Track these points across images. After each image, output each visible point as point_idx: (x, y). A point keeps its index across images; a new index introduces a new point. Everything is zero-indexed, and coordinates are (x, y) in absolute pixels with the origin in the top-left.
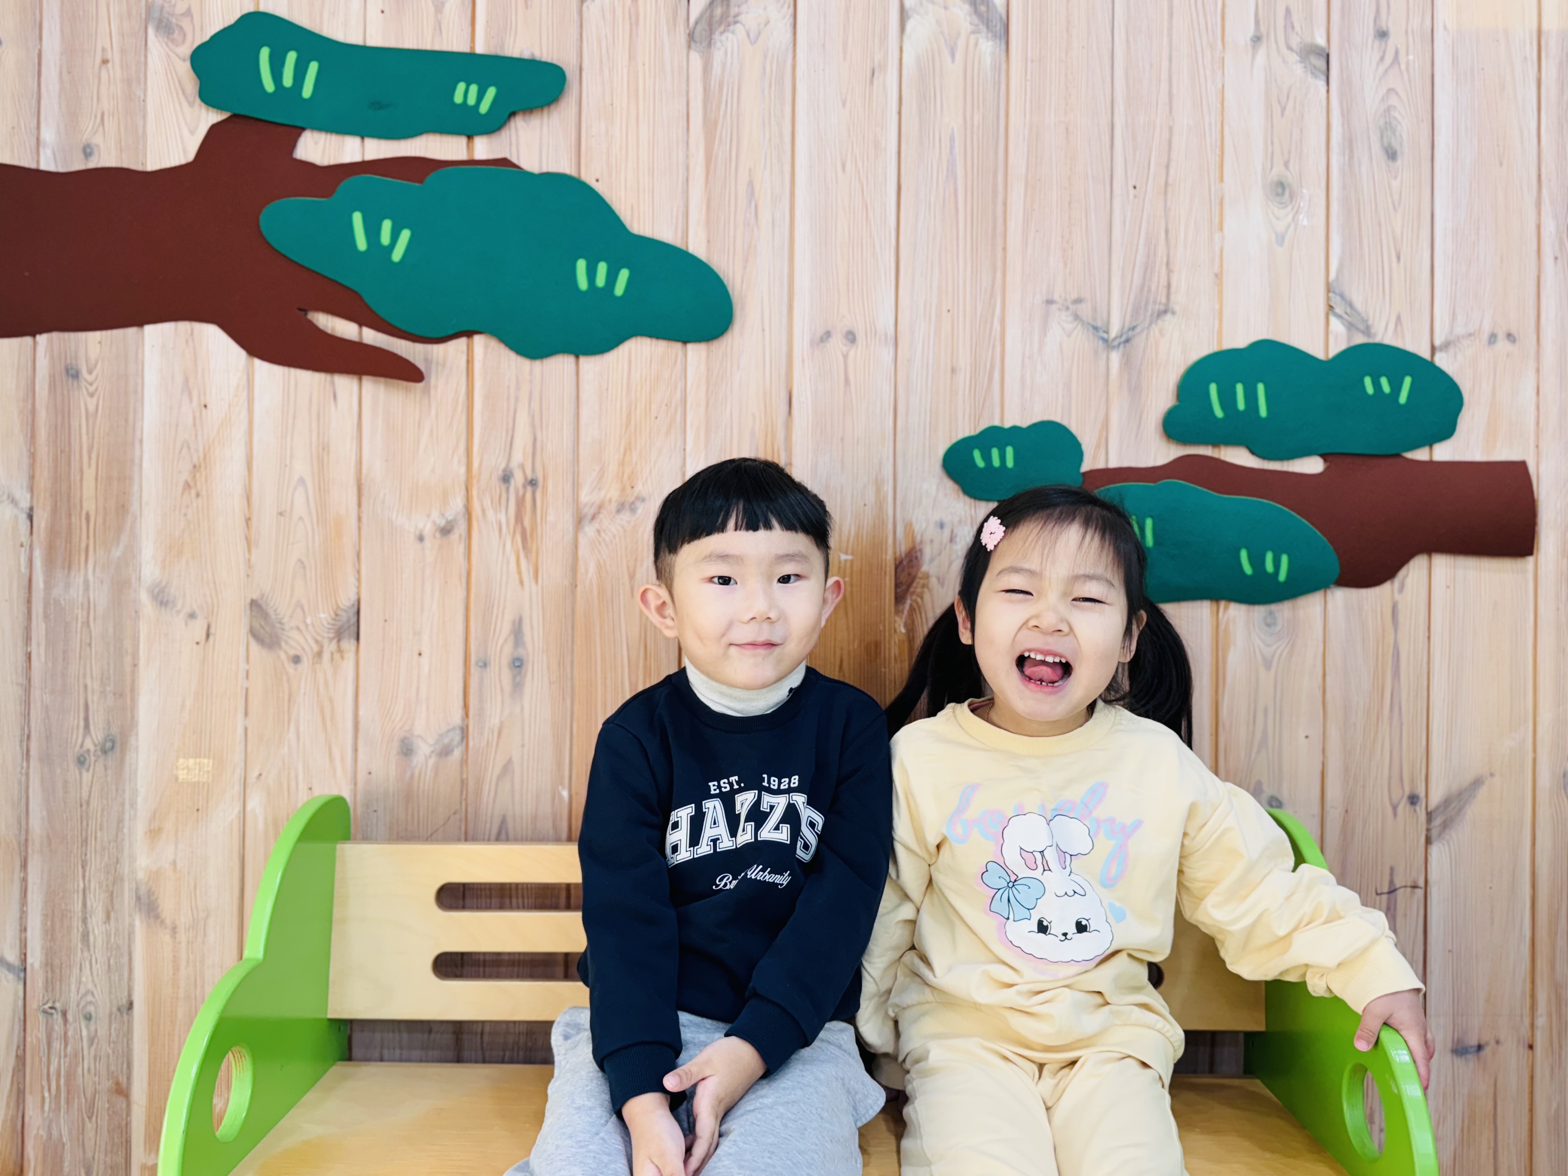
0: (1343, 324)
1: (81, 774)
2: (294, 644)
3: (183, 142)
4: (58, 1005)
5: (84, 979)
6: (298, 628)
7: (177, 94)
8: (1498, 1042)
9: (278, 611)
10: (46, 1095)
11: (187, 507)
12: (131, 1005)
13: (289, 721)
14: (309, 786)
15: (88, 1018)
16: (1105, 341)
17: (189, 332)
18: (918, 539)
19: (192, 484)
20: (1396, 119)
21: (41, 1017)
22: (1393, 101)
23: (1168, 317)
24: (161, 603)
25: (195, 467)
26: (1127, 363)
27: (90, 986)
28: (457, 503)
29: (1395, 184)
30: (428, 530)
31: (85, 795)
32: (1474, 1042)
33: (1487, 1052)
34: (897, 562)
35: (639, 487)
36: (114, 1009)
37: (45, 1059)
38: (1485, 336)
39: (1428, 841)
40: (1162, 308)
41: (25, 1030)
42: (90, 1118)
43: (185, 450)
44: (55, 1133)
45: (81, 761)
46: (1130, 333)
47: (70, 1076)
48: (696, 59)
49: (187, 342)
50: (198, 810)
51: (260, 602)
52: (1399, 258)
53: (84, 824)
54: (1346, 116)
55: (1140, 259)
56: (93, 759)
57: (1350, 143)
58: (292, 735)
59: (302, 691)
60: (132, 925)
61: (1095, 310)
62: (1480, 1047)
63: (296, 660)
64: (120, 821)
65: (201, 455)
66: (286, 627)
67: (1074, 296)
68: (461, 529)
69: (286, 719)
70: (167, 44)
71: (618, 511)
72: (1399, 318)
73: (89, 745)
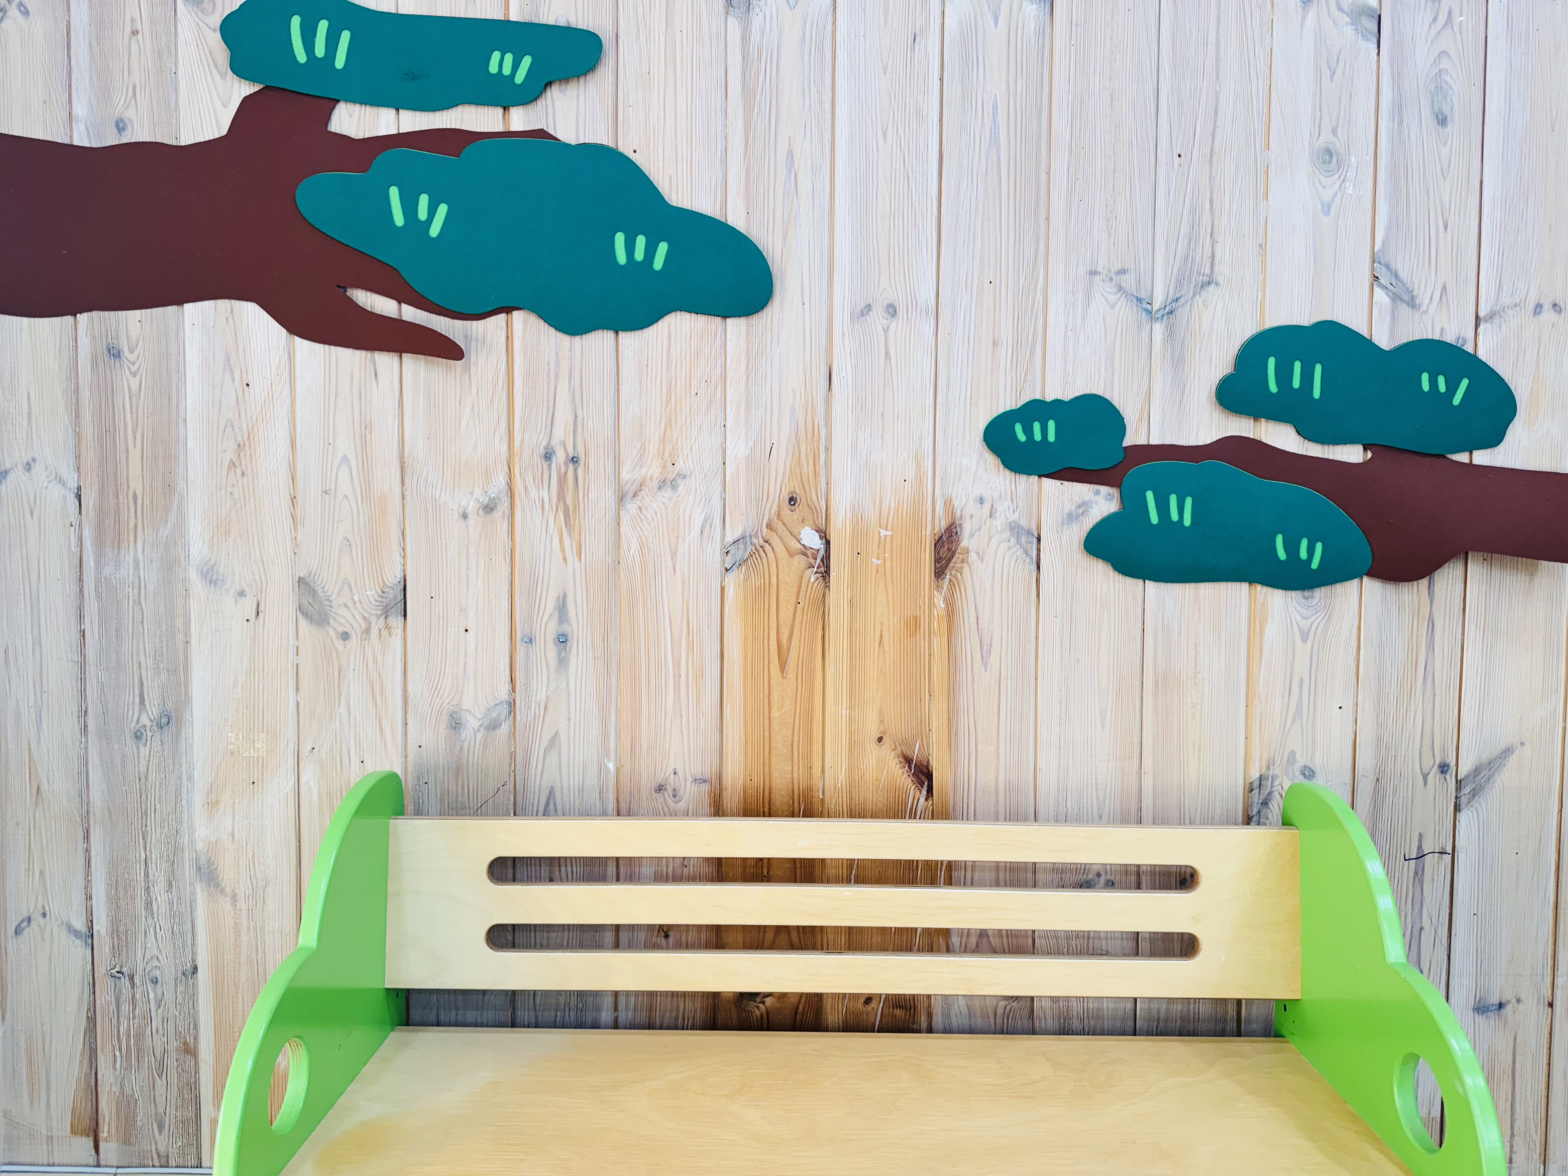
0: (1388, 295)
1: (138, 748)
2: (342, 621)
3: (216, 116)
4: (124, 970)
5: (149, 945)
6: (346, 605)
7: (208, 65)
8: (1518, 1001)
9: (326, 589)
10: (118, 1054)
11: (233, 486)
12: (195, 969)
13: (340, 696)
14: (362, 760)
15: (155, 981)
16: (1149, 312)
17: (229, 310)
18: (958, 515)
19: (237, 464)
20: (1447, 83)
21: (110, 981)
22: (1445, 64)
23: (1212, 288)
24: (211, 581)
25: (239, 446)
26: (1170, 334)
27: (155, 951)
28: (500, 480)
29: (1444, 151)
30: (472, 507)
31: (143, 769)
32: (1495, 1000)
33: (1508, 1009)
34: (937, 538)
35: (680, 464)
36: (179, 974)
37: (115, 1021)
38: (1531, 307)
39: (1457, 808)
40: (1206, 279)
41: (94, 993)
42: (160, 1076)
43: (229, 429)
44: (127, 1089)
45: (138, 736)
46: (1174, 305)
47: (139, 1036)
48: (734, 25)
49: (227, 319)
50: (253, 783)
51: (308, 580)
52: (1446, 228)
53: (144, 796)
54: (1397, 77)
55: (1184, 229)
56: (149, 734)
57: (1399, 107)
58: (343, 710)
59: (352, 667)
60: (193, 893)
61: (1138, 282)
62: (1501, 1006)
63: (345, 636)
64: (178, 794)
65: (246, 436)
66: (334, 605)
67: (1118, 267)
68: (503, 507)
69: (337, 694)
70: (196, 14)
71: (660, 488)
72: (1444, 288)
73: (145, 720)
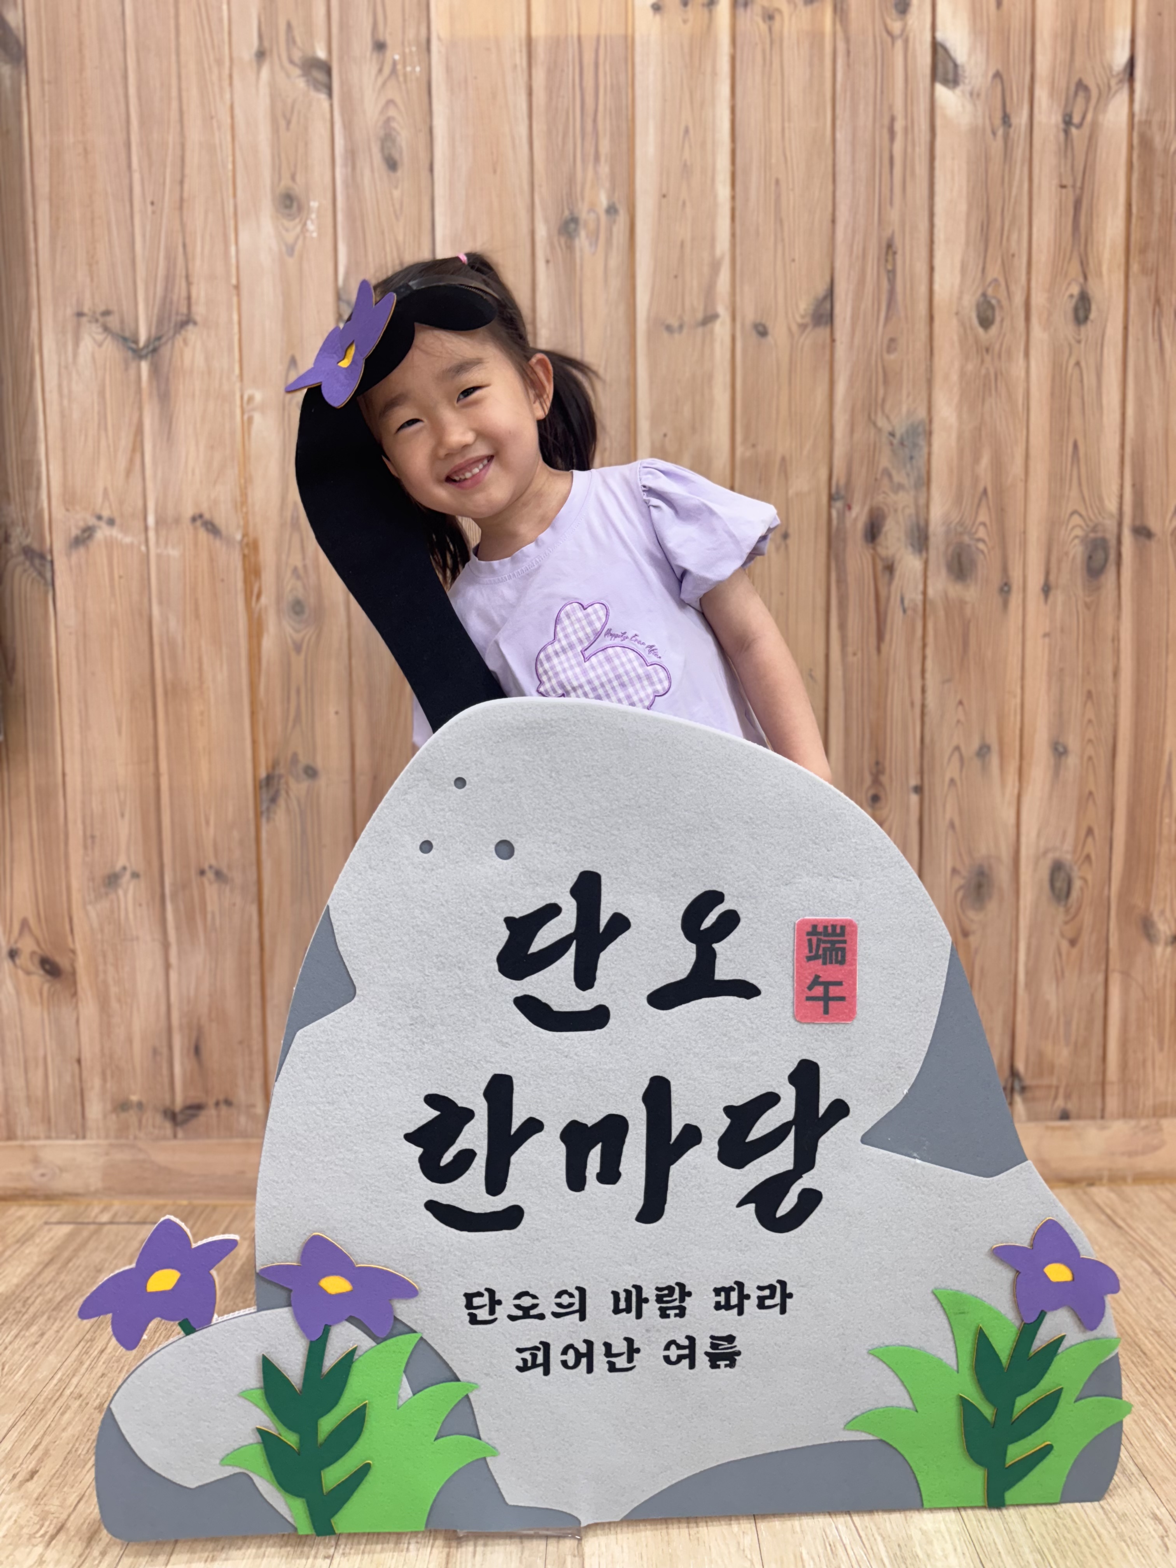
16: (134, 350)
20: (395, 130)
22: (392, 112)
23: (190, 327)
26: (155, 370)
29: (396, 193)
40: (184, 318)
46: (157, 343)
54: (348, 126)
55: (161, 272)
57: (352, 154)
61: (122, 322)
67: (102, 308)
